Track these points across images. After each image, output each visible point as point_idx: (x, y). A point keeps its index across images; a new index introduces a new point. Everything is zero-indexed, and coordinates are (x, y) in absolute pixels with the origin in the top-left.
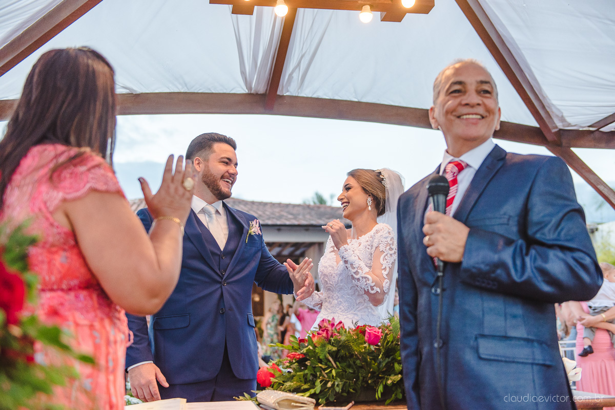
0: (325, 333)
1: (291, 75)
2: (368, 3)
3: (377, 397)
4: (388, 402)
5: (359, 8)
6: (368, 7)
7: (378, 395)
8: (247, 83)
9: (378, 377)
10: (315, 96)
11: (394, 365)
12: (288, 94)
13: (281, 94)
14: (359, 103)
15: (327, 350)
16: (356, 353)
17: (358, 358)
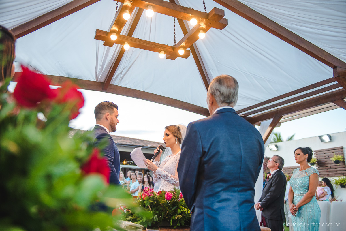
0: (147, 194)
1: (117, 76)
2: (163, 50)
3: (170, 225)
4: (175, 227)
5: (159, 52)
6: (163, 52)
7: (171, 224)
8: (97, 77)
9: (171, 215)
10: (125, 87)
11: (177, 210)
12: (113, 84)
13: (111, 84)
14: (144, 92)
15: (149, 202)
16: (161, 204)
17: (161, 206)
